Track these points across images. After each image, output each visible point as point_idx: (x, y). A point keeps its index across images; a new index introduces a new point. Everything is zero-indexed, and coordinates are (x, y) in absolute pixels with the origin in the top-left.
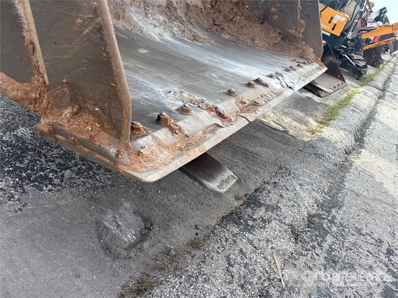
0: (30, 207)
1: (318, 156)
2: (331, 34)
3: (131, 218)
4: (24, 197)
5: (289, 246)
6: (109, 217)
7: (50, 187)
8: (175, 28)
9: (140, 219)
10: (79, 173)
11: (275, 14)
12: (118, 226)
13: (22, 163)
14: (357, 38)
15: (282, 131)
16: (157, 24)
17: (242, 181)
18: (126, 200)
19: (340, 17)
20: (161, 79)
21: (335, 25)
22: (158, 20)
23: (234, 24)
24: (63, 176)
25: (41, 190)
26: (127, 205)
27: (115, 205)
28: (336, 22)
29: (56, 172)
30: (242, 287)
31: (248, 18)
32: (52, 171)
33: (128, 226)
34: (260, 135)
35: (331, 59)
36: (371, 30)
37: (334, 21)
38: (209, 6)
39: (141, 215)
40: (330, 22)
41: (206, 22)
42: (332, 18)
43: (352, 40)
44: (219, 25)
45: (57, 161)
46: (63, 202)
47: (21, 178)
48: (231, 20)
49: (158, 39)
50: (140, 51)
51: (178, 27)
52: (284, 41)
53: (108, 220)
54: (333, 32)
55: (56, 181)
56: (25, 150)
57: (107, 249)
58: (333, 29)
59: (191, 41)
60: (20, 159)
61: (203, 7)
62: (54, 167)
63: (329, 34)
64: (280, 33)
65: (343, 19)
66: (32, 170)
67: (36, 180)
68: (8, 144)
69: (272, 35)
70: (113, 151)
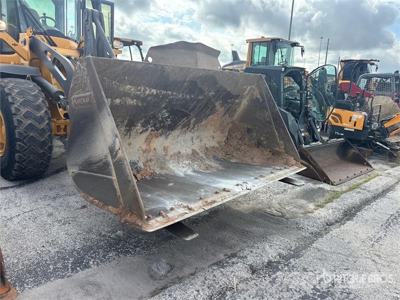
0: (121, 262)
1: (299, 229)
2: (355, 130)
3: (164, 265)
4: (119, 259)
5: (247, 275)
6: (155, 265)
7: (130, 255)
8: (195, 166)
9: (169, 266)
10: (143, 249)
11: (264, 141)
12: (158, 269)
13: (118, 246)
14: (381, 128)
15: (280, 216)
16: (185, 166)
17: (233, 247)
18: (164, 259)
19: (357, 116)
20: (171, 197)
21: (355, 122)
22: (185, 164)
23: (240, 151)
24: (136, 250)
25: (126, 256)
26: (164, 261)
27: (158, 261)
28: (355, 120)
29: (133, 249)
30: (209, 287)
31: (249, 146)
32: (131, 248)
33: (163, 269)
34: (259, 220)
35: (353, 151)
36: (391, 119)
37: (354, 120)
38: (224, 144)
39: (170, 264)
40: (350, 121)
41: (221, 154)
42: (351, 117)
43: (378, 130)
44: (230, 155)
45: (134, 244)
46: (135, 260)
47: (118, 252)
48: (239, 149)
49: (182, 175)
50: (169, 185)
51: (197, 164)
52: (274, 155)
53: (154, 267)
54: (356, 128)
55: (133, 252)
56: (120, 241)
57: (151, 277)
58: (355, 126)
59: (204, 171)
60: (118, 244)
61: (218, 146)
62: (132, 247)
63: (353, 130)
64: (270, 151)
65: (360, 117)
66: (123, 248)
67: (124, 252)
68: (113, 239)
69: (266, 153)
70: (140, 224)
